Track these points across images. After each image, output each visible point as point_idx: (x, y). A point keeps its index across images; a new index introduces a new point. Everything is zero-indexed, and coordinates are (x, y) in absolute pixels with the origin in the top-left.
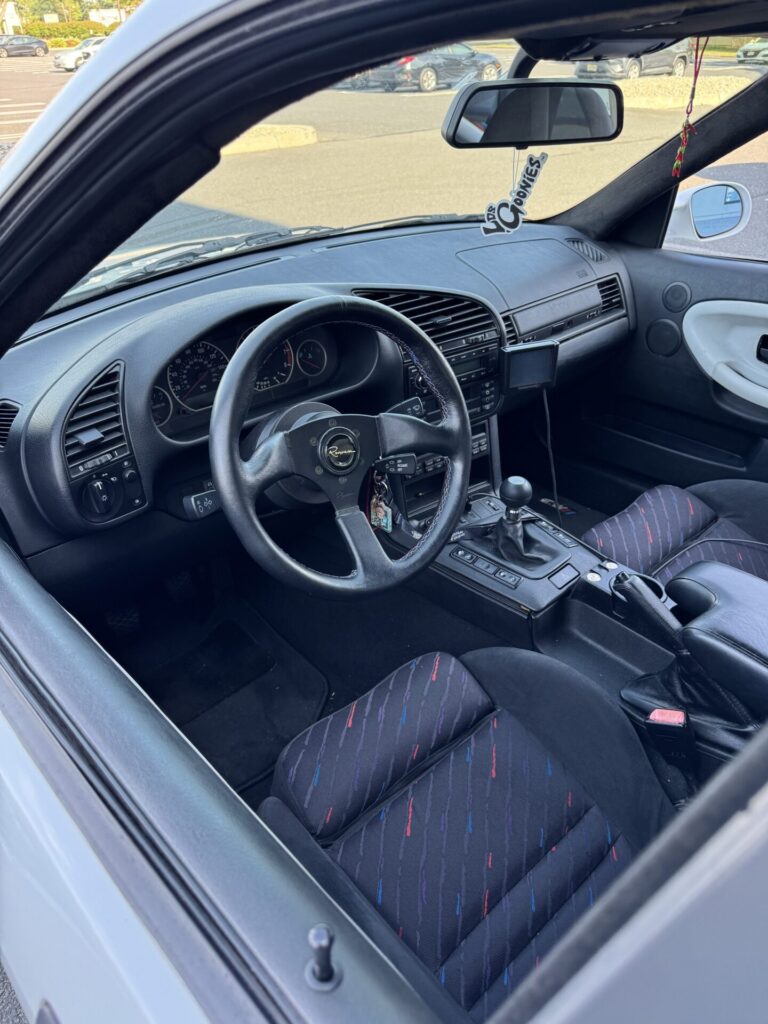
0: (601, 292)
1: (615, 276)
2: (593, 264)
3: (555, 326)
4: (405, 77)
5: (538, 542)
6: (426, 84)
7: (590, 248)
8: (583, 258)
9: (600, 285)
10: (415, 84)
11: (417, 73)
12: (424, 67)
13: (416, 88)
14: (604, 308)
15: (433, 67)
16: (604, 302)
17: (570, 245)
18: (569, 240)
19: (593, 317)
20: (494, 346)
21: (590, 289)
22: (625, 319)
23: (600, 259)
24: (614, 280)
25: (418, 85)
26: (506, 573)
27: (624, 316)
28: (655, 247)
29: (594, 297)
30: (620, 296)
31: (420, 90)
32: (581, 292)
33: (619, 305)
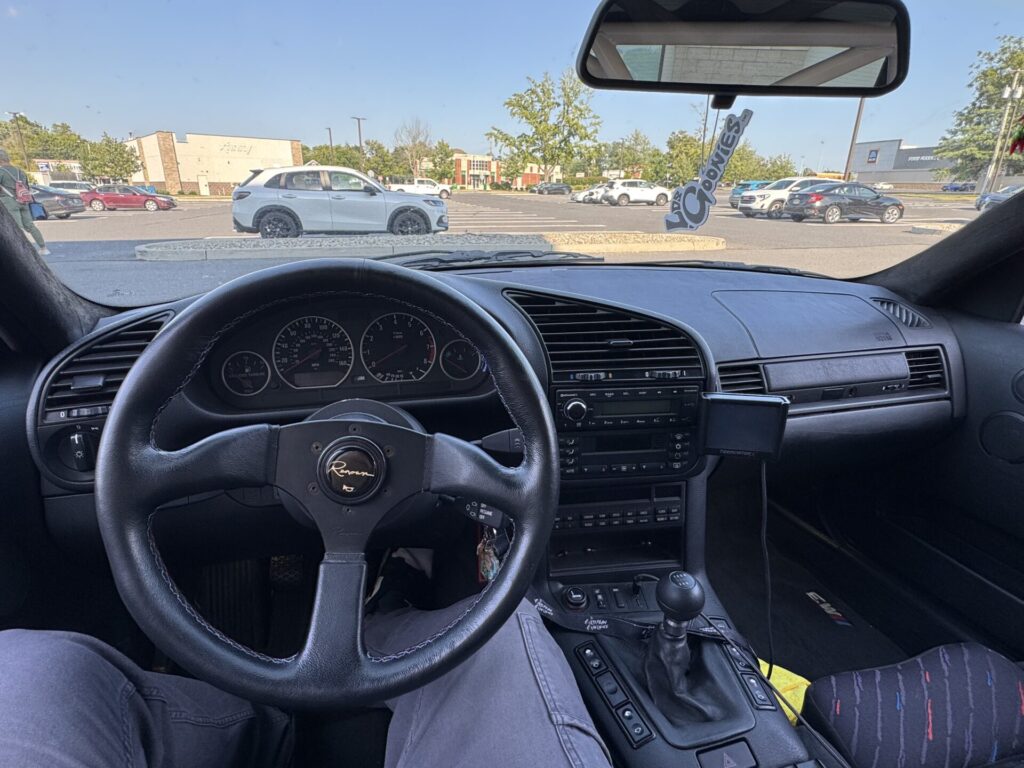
0: (910, 363)
1: (939, 348)
2: (904, 330)
3: (827, 389)
4: (813, 212)
5: (713, 680)
6: (830, 218)
7: (905, 312)
8: (893, 322)
9: (908, 355)
10: (821, 218)
11: (823, 210)
12: (831, 205)
13: (821, 220)
14: (911, 383)
15: (839, 205)
16: (912, 376)
17: (877, 305)
18: (876, 300)
19: (891, 391)
20: (694, 389)
21: (894, 356)
22: (948, 402)
23: (915, 325)
24: (936, 352)
25: (824, 218)
26: (635, 715)
27: (946, 398)
28: (1010, 321)
29: (899, 366)
30: (942, 373)
31: (825, 222)
32: (877, 358)
33: (940, 383)
